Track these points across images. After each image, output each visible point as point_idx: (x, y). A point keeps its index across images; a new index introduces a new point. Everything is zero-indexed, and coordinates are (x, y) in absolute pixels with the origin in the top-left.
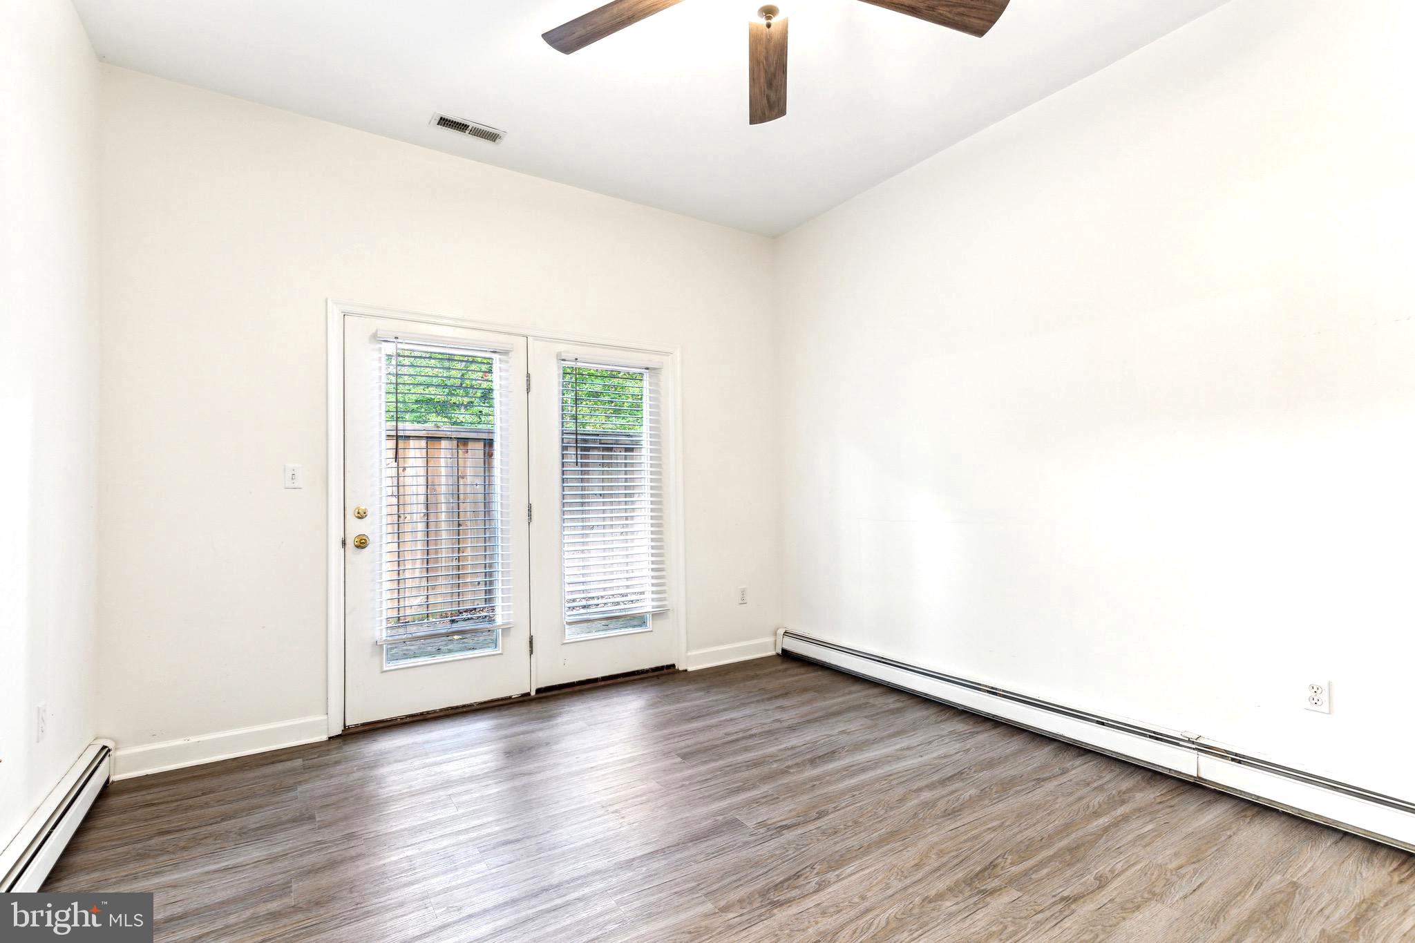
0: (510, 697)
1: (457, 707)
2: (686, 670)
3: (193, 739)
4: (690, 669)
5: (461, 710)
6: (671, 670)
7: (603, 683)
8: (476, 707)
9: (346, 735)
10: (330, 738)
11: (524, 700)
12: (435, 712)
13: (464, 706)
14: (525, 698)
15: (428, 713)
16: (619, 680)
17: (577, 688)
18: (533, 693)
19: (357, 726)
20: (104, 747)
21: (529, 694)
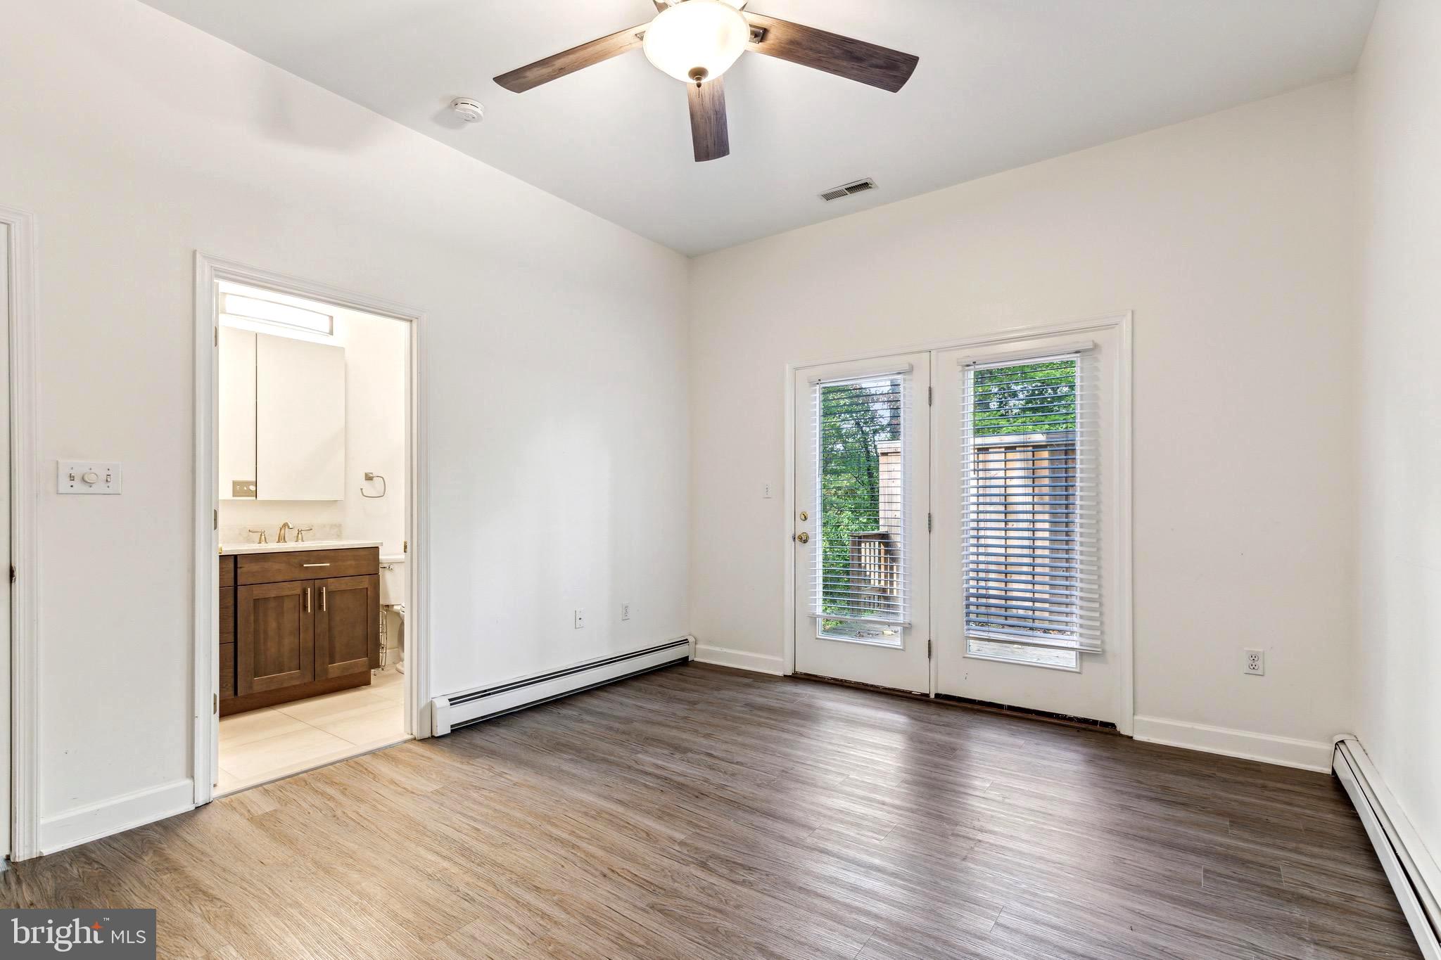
0: (910, 692)
1: (867, 685)
2: (1132, 737)
3: (725, 650)
4: (1137, 737)
5: (869, 688)
6: (1107, 730)
7: (1008, 713)
8: (880, 690)
9: (793, 677)
10: (785, 676)
11: (922, 699)
12: (850, 682)
13: (872, 686)
14: (924, 698)
15: (846, 681)
16: (1030, 716)
17: (976, 707)
18: (932, 696)
19: (801, 674)
20: (687, 640)
21: (927, 695)
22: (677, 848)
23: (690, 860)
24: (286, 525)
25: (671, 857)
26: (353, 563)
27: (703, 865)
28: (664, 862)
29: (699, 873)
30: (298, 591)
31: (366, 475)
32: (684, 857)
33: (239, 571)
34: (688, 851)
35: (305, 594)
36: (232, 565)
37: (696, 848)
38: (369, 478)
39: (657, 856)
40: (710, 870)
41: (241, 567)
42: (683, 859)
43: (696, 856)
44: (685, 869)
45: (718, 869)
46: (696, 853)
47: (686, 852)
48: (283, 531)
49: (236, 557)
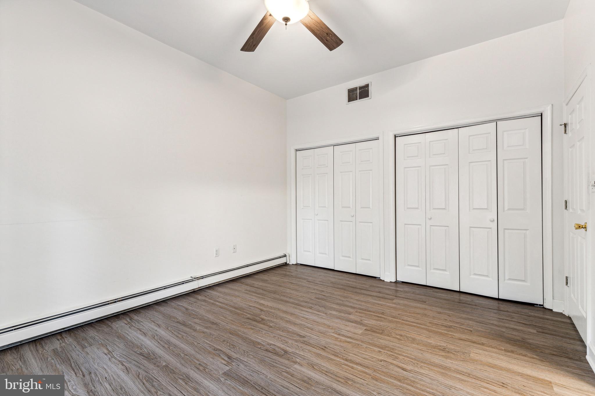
22: (298, 360)
23: (291, 354)
25: (300, 355)
27: (286, 352)
28: (303, 353)
29: (288, 349)
32: (294, 355)
34: (293, 358)
37: (289, 360)
39: (306, 356)
40: (283, 350)
42: (295, 354)
43: (289, 356)
44: (294, 350)
45: (280, 350)
46: (289, 357)
47: (293, 357)
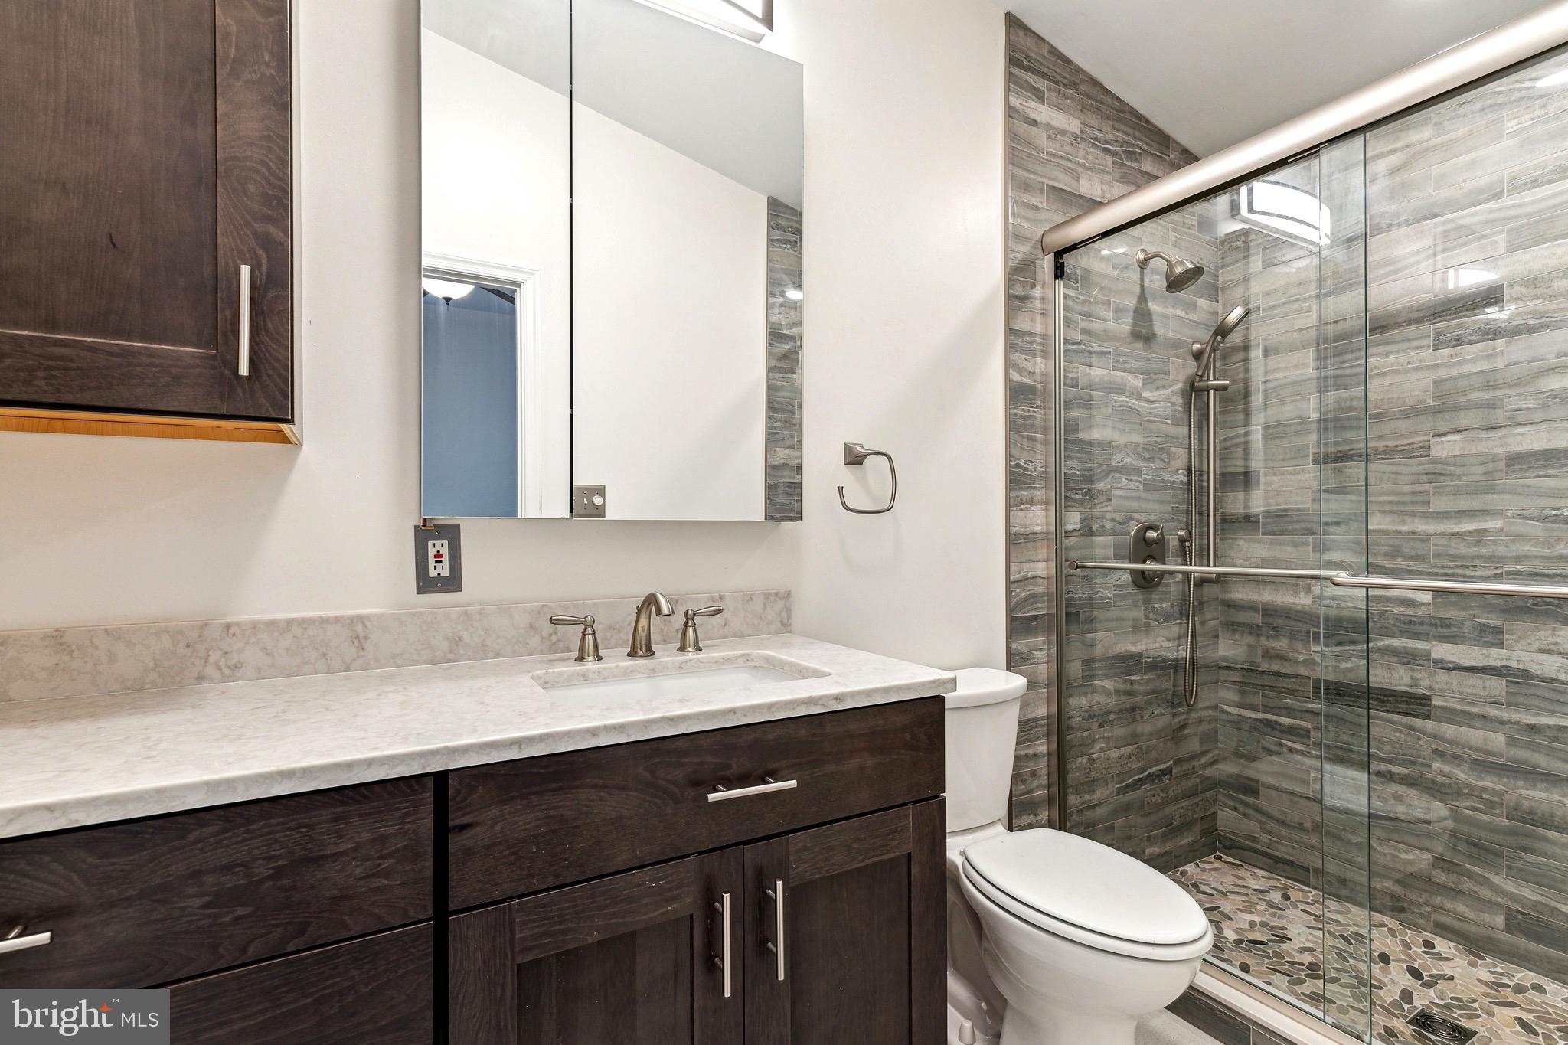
24: (651, 601)
26: (869, 761)
30: (688, 902)
31: (848, 448)
33: (454, 843)
35: (713, 917)
36: (426, 823)
38: (855, 458)
41: (462, 828)
48: (643, 622)
49: (440, 779)
